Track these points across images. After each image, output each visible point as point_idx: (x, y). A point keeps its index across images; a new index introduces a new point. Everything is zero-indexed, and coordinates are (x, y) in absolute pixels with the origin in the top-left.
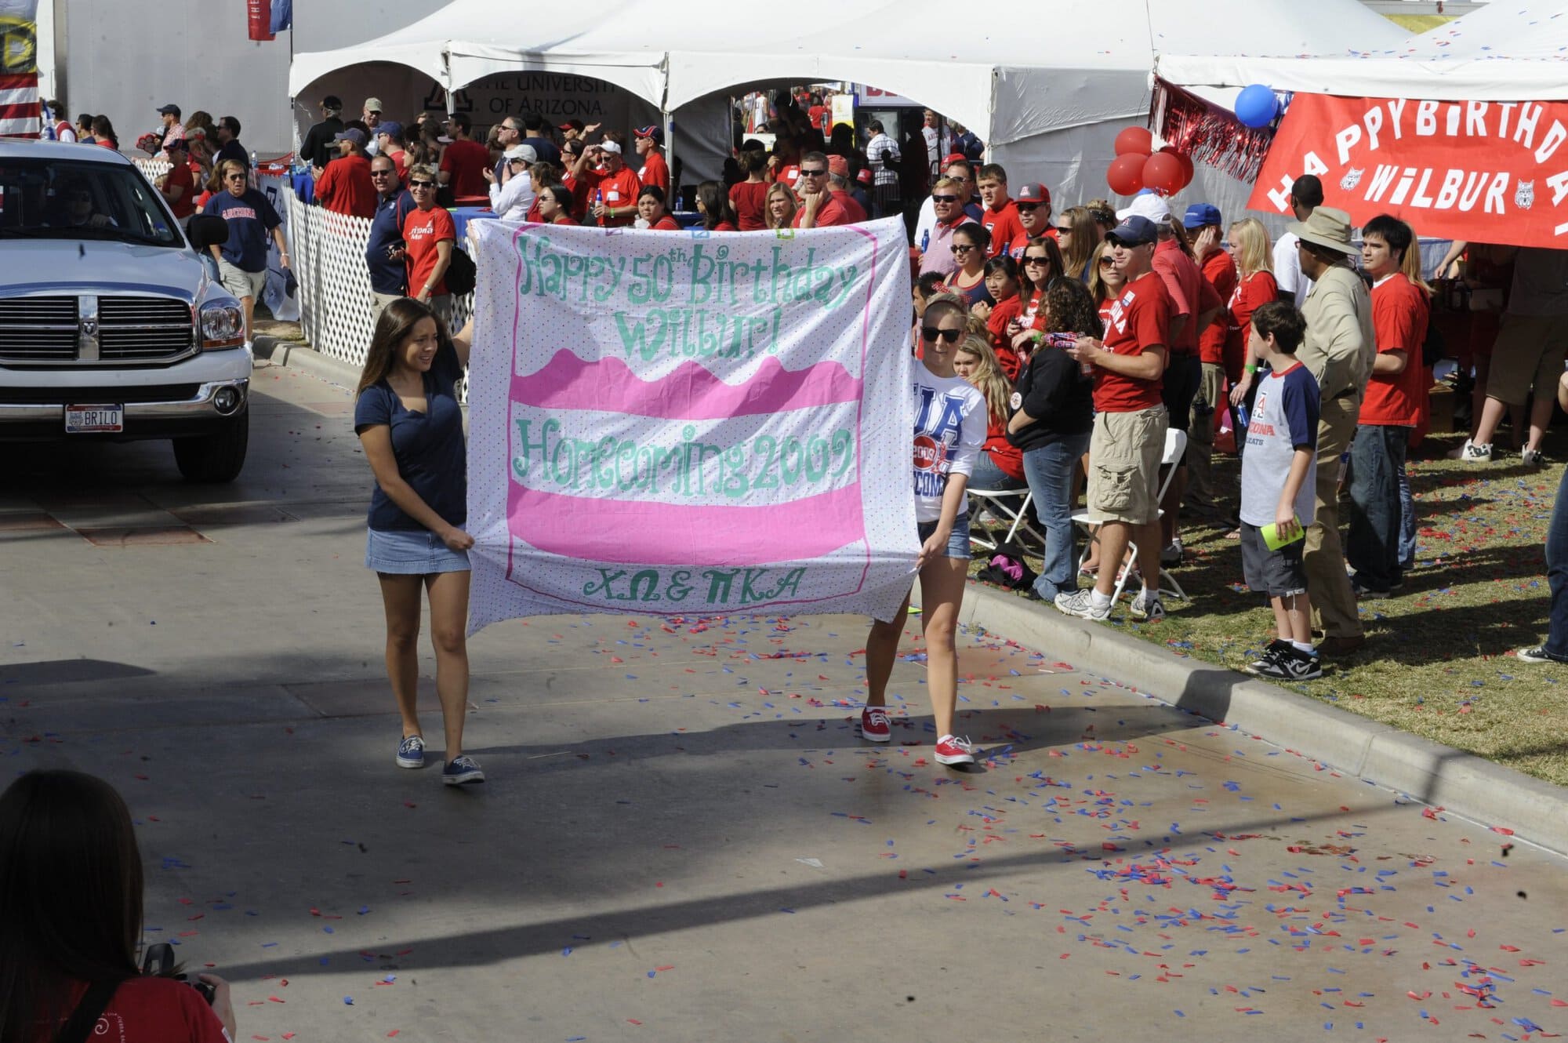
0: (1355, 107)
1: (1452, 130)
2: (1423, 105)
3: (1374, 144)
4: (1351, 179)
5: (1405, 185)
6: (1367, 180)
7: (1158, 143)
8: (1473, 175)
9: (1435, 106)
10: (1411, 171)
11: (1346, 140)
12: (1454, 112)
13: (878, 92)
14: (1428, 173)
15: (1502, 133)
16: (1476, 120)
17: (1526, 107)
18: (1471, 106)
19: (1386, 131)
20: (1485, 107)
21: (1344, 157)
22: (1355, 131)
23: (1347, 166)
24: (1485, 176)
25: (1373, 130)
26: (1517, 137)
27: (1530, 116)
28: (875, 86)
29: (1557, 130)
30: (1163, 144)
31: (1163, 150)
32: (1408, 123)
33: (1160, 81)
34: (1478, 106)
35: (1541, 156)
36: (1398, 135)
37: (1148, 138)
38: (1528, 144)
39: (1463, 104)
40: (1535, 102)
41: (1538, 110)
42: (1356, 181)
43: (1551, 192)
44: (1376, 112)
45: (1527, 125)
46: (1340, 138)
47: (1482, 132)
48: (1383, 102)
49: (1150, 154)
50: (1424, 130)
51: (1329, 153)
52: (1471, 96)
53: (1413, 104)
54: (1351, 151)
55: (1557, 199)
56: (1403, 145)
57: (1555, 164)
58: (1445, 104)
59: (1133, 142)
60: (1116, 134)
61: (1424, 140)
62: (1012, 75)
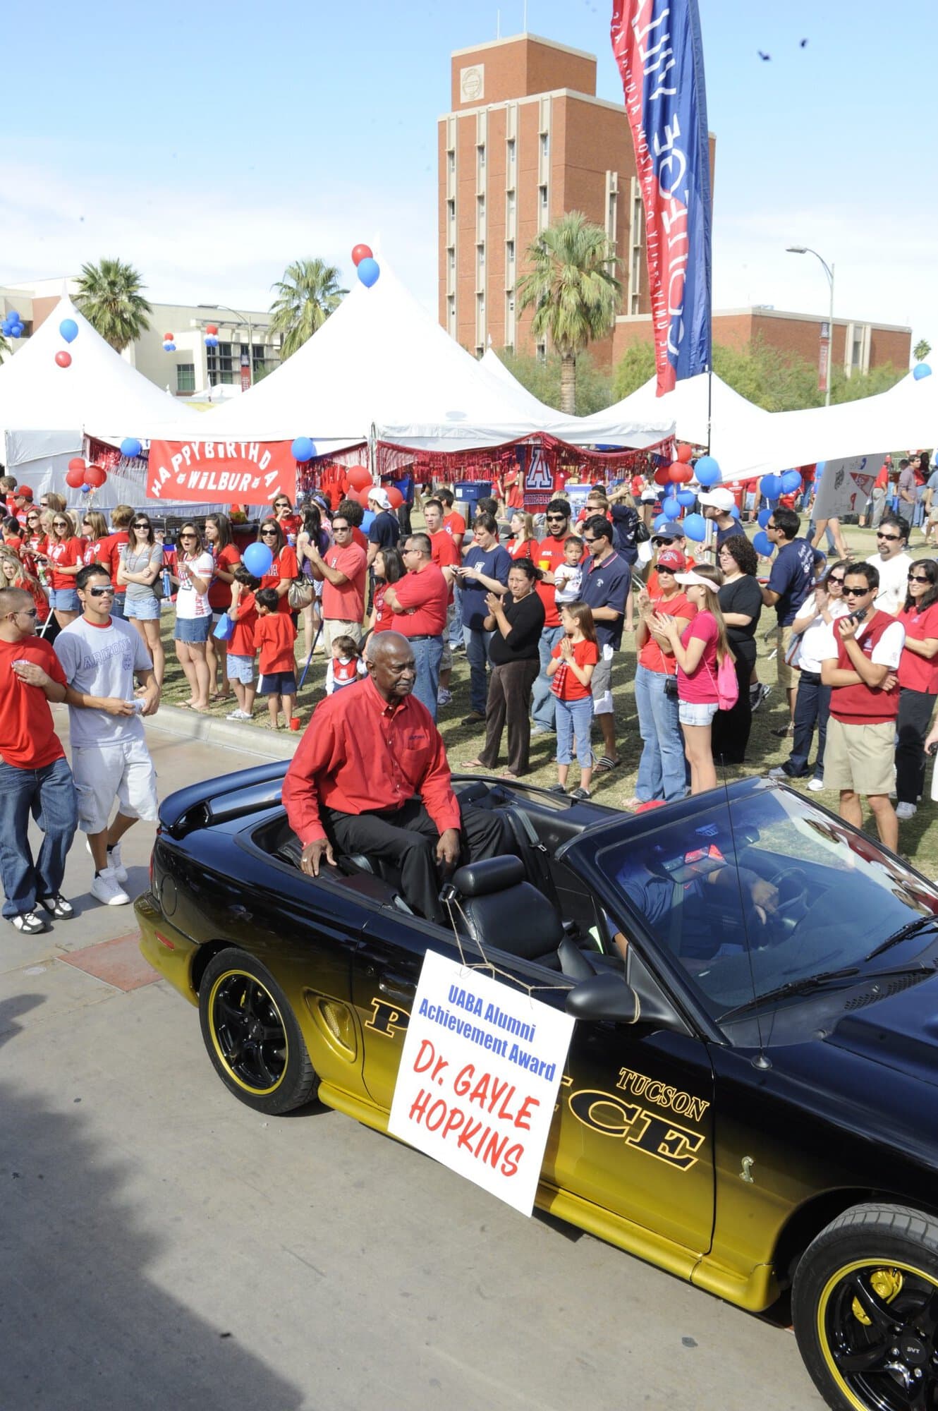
0: (177, 446)
1: (221, 455)
2: (207, 444)
3: (189, 462)
4: (181, 479)
5: (204, 480)
6: (188, 478)
7: (88, 464)
8: (234, 475)
9: (212, 445)
10: (206, 474)
11: (176, 461)
12: (221, 448)
14: (213, 474)
15: (243, 455)
16: (231, 451)
17: (252, 445)
18: (228, 445)
19: (192, 456)
20: (234, 445)
21: (177, 469)
22: (179, 456)
23: (179, 473)
24: (239, 476)
25: (187, 456)
26: (250, 458)
27: (254, 448)
29: (267, 455)
30: (90, 464)
31: (91, 467)
32: (202, 453)
33: (86, 435)
34: (231, 445)
35: (262, 466)
36: (198, 458)
37: (84, 461)
38: (255, 460)
39: (224, 444)
40: (255, 442)
41: (257, 446)
42: (183, 479)
43: (266, 481)
44: (186, 449)
45: (254, 452)
46: (173, 460)
47: (235, 455)
48: (189, 443)
49: (85, 469)
50: (210, 455)
51: (169, 467)
52: (228, 440)
53: (202, 444)
54: (180, 466)
55: (267, 485)
56: (201, 462)
57: (270, 468)
58: (216, 443)
59: (77, 464)
60: (68, 460)
61: (210, 460)
62: (14, 434)
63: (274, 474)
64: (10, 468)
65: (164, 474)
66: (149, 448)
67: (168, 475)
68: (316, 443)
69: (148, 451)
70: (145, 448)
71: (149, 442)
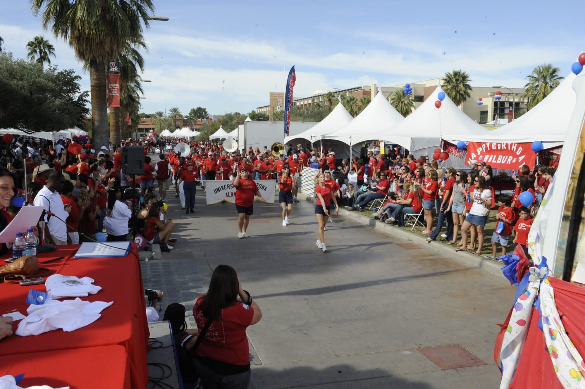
0: (480, 144)
1: (499, 148)
2: (493, 144)
3: (484, 151)
4: (481, 158)
5: (491, 159)
6: (484, 158)
7: (442, 151)
8: (504, 157)
9: (495, 144)
10: (492, 156)
11: (479, 150)
12: (499, 145)
13: (389, 142)
14: (495, 156)
15: (509, 149)
16: (504, 146)
17: (513, 144)
18: (502, 144)
19: (486, 148)
20: (505, 144)
21: (479, 154)
22: (480, 149)
23: (480, 155)
24: (507, 157)
25: (484, 149)
26: (512, 149)
27: (514, 145)
28: (388, 141)
29: (520, 148)
30: (443, 151)
31: (443, 152)
32: (491, 147)
33: (442, 140)
34: (504, 144)
35: (518, 153)
36: (489, 149)
37: (440, 150)
38: (515, 151)
39: (501, 144)
40: (515, 143)
41: (516, 145)
42: (482, 158)
43: (519, 160)
44: (484, 145)
45: (514, 147)
46: (478, 150)
47: (505, 148)
48: (485, 143)
49: (440, 153)
50: (493, 148)
51: (476, 153)
52: (502, 142)
53: (491, 144)
54: (480, 152)
55: (519, 161)
56: (490, 151)
57: (521, 155)
58: (497, 143)
59: (437, 151)
60: (434, 149)
61: (494, 150)
62: (414, 139)
63: (523, 157)
64: (411, 152)
65: (473, 155)
66: (468, 145)
67: (475, 156)
68: (543, 144)
69: (467, 146)
70: (466, 145)
71: (468, 143)
